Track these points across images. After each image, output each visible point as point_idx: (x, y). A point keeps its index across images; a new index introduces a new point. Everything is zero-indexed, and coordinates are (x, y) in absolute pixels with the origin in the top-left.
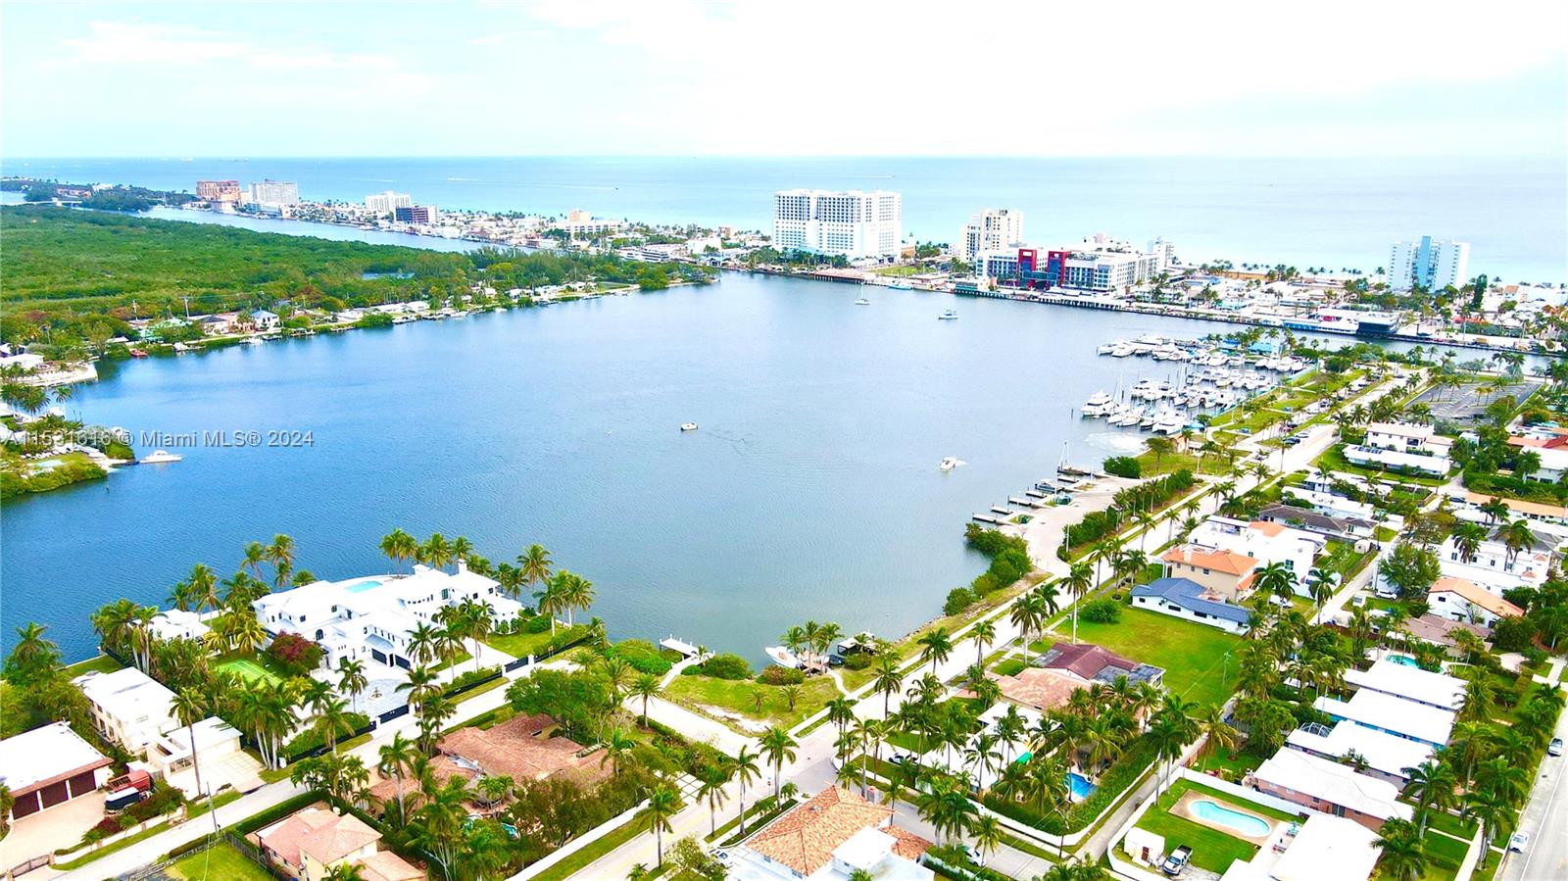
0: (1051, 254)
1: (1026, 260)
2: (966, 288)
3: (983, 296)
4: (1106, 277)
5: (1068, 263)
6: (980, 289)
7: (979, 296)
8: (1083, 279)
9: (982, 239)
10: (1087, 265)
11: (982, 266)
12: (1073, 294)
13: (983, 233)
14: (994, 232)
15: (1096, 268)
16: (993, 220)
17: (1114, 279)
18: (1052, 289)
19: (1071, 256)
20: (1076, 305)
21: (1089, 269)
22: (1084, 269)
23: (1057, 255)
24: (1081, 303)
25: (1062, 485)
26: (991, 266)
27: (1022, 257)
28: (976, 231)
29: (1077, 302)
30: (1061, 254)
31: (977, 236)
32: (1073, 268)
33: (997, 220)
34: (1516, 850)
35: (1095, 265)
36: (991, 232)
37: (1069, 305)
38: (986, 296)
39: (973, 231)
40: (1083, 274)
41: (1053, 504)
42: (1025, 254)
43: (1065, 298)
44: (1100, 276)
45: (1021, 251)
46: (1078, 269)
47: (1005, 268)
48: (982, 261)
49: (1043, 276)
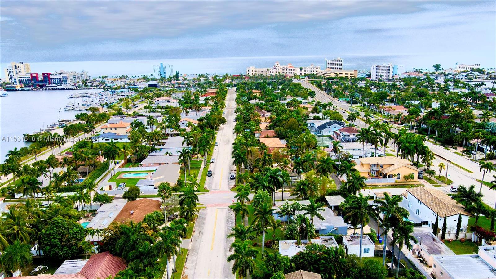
0: (44, 74)
1: (34, 77)
2: (11, 88)
3: (19, 90)
4: (66, 80)
5: (51, 77)
6: (17, 88)
7: (17, 91)
8: (58, 82)
9: (14, 73)
10: (58, 77)
11: (16, 81)
12: (54, 86)
13: (14, 71)
14: (19, 70)
15: (62, 77)
16: (17, 66)
17: (69, 81)
18: (46, 86)
19: (51, 74)
20: (57, 89)
21: (59, 78)
22: (57, 78)
23: (46, 75)
24: (59, 88)
25: (60, 124)
26: (20, 81)
27: (32, 76)
28: (11, 70)
29: (57, 88)
30: (47, 74)
31: (12, 72)
32: (53, 79)
33: (19, 66)
34: (213, 162)
35: (61, 77)
36: (17, 70)
37: (54, 90)
38: (20, 90)
39: (10, 71)
40: (57, 80)
41: (58, 128)
42: (33, 75)
43: (52, 87)
44: (64, 80)
45: (31, 74)
46: (55, 78)
47: (26, 81)
48: (16, 79)
49: (42, 82)
